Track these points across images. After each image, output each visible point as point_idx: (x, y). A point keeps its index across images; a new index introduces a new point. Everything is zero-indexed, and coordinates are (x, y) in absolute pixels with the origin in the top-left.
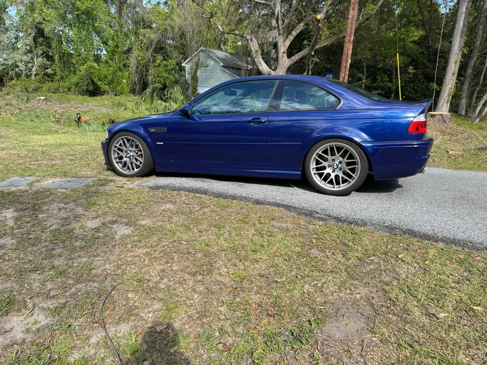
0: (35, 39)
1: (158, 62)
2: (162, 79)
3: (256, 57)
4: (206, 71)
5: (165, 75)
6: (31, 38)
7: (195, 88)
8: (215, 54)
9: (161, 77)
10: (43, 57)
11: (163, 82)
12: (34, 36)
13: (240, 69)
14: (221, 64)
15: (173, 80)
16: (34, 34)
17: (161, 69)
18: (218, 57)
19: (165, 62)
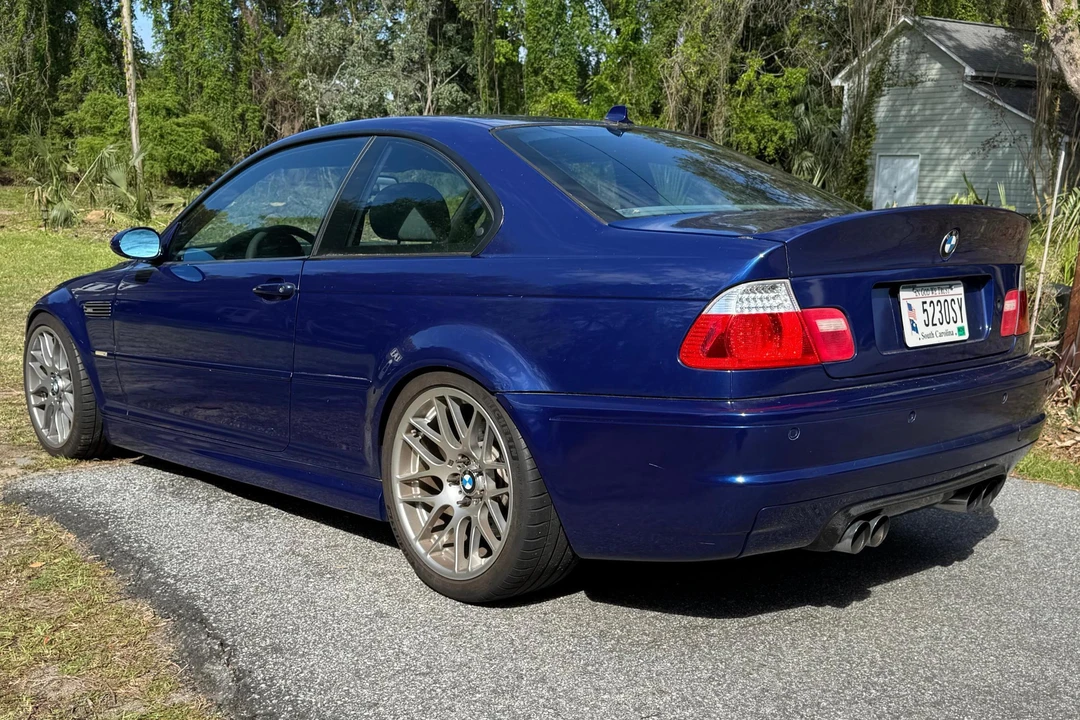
0: (434, 29)
1: (747, 76)
2: (752, 137)
3: (1057, 39)
4: (909, 101)
5: (765, 120)
6: (422, 27)
7: (861, 162)
8: (951, 38)
9: (752, 130)
10: (449, 82)
11: (754, 146)
12: (432, 20)
13: (1030, 85)
14: (969, 71)
15: (791, 135)
16: (430, 14)
17: (753, 103)
18: (960, 48)
19: (768, 78)
